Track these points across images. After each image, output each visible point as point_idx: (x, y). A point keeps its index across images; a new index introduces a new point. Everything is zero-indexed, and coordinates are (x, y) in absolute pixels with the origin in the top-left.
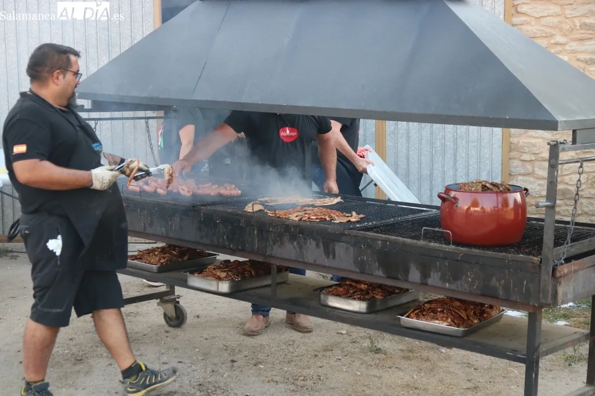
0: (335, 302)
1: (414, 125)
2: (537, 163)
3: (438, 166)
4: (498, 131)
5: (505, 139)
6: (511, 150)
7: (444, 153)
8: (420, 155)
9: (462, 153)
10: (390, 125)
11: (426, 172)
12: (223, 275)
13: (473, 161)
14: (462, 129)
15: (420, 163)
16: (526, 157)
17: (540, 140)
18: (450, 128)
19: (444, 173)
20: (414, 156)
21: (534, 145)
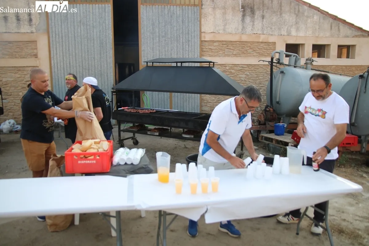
0: (184, 136)
1: (179, 94)
2: (208, 103)
3: (185, 104)
4: (199, 95)
5: (201, 97)
6: (202, 100)
7: (186, 101)
8: (181, 102)
9: (190, 101)
10: (173, 94)
11: (182, 106)
12: (157, 131)
13: (193, 103)
14: (190, 95)
15: (181, 103)
16: (205, 102)
17: (208, 98)
18: (188, 94)
19: (186, 106)
20: (179, 102)
21: (207, 99)
